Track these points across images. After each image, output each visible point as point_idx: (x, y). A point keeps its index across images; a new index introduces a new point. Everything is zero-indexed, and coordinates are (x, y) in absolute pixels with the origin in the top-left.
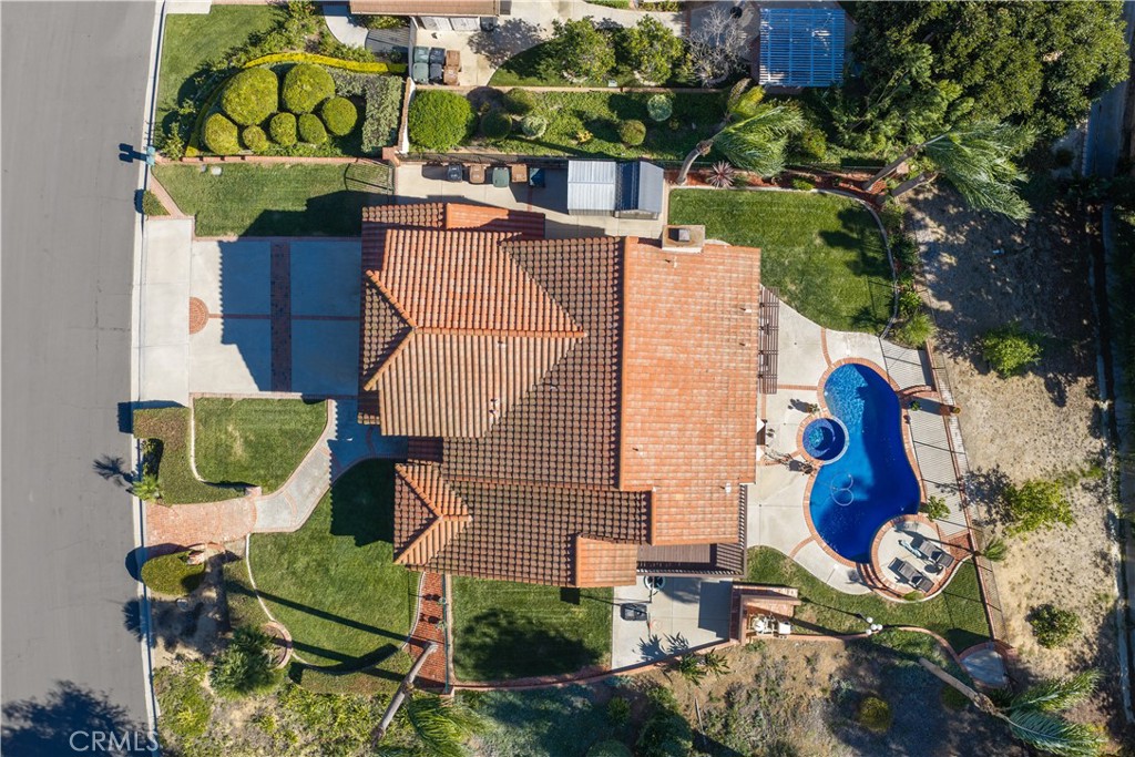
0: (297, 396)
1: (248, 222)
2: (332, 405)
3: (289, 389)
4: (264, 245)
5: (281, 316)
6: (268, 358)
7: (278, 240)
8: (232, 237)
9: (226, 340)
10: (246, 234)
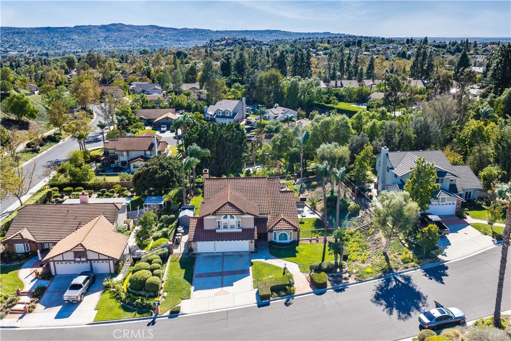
0: (251, 268)
1: (187, 283)
2: (252, 261)
3: (249, 270)
4: (195, 280)
5: (221, 274)
6: (237, 275)
7: (194, 276)
8: (193, 288)
9: (232, 285)
10: (191, 283)
